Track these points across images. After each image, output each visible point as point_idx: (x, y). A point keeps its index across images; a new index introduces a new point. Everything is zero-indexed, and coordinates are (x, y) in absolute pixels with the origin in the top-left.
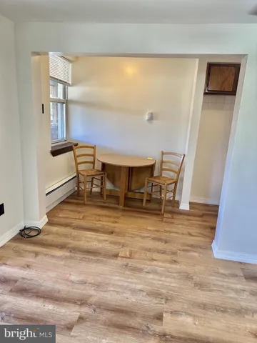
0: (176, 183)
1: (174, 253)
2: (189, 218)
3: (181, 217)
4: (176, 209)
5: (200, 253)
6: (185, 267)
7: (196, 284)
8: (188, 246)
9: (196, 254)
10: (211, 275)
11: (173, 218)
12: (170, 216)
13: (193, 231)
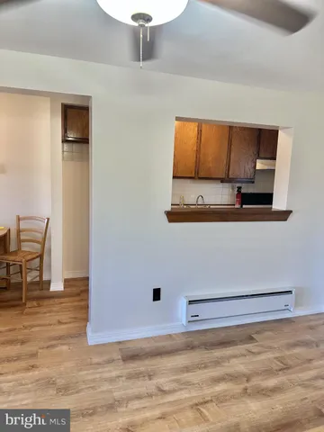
0: (41, 256)
1: (34, 355)
2: (62, 300)
3: (51, 301)
4: (45, 293)
5: (69, 344)
6: (47, 370)
7: (59, 390)
8: (55, 339)
9: (65, 348)
10: (81, 370)
11: (39, 306)
12: (35, 303)
13: (64, 317)
